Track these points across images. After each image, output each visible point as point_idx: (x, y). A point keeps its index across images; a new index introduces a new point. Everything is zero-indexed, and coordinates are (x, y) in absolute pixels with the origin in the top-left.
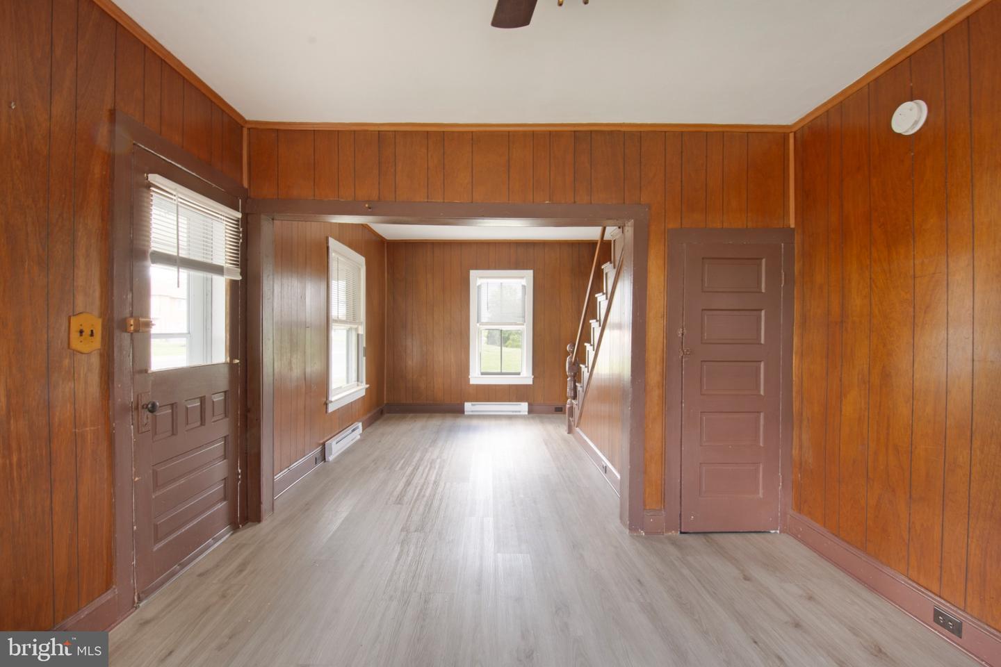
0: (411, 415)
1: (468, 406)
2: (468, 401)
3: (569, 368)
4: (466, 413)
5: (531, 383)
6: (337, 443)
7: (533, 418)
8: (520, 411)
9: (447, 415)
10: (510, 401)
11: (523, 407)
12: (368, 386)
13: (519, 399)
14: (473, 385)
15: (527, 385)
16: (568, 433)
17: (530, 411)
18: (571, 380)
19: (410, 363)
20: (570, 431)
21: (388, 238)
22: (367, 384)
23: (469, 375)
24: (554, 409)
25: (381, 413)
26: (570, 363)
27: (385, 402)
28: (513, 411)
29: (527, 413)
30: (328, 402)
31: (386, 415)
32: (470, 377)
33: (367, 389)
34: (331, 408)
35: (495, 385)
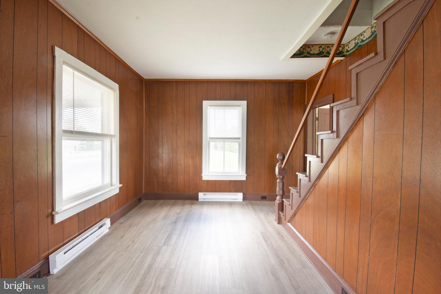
0: (161, 201)
1: (201, 195)
2: (201, 192)
3: (279, 172)
4: (199, 200)
5: (245, 179)
6: (65, 253)
7: (247, 205)
8: (237, 199)
9: (186, 201)
10: (230, 192)
11: (239, 196)
12: (121, 185)
13: (237, 191)
14: (205, 181)
15: (242, 181)
16: (278, 224)
17: (244, 199)
18: (279, 182)
19: (161, 165)
20: (280, 221)
21: (145, 77)
22: (120, 183)
23: (202, 173)
24: (260, 198)
25: (140, 200)
26: (280, 169)
27: (144, 192)
28: (232, 199)
29: (242, 201)
30: (54, 213)
31: (144, 202)
32: (202, 175)
33: (120, 188)
34: (58, 219)
35: (220, 181)
